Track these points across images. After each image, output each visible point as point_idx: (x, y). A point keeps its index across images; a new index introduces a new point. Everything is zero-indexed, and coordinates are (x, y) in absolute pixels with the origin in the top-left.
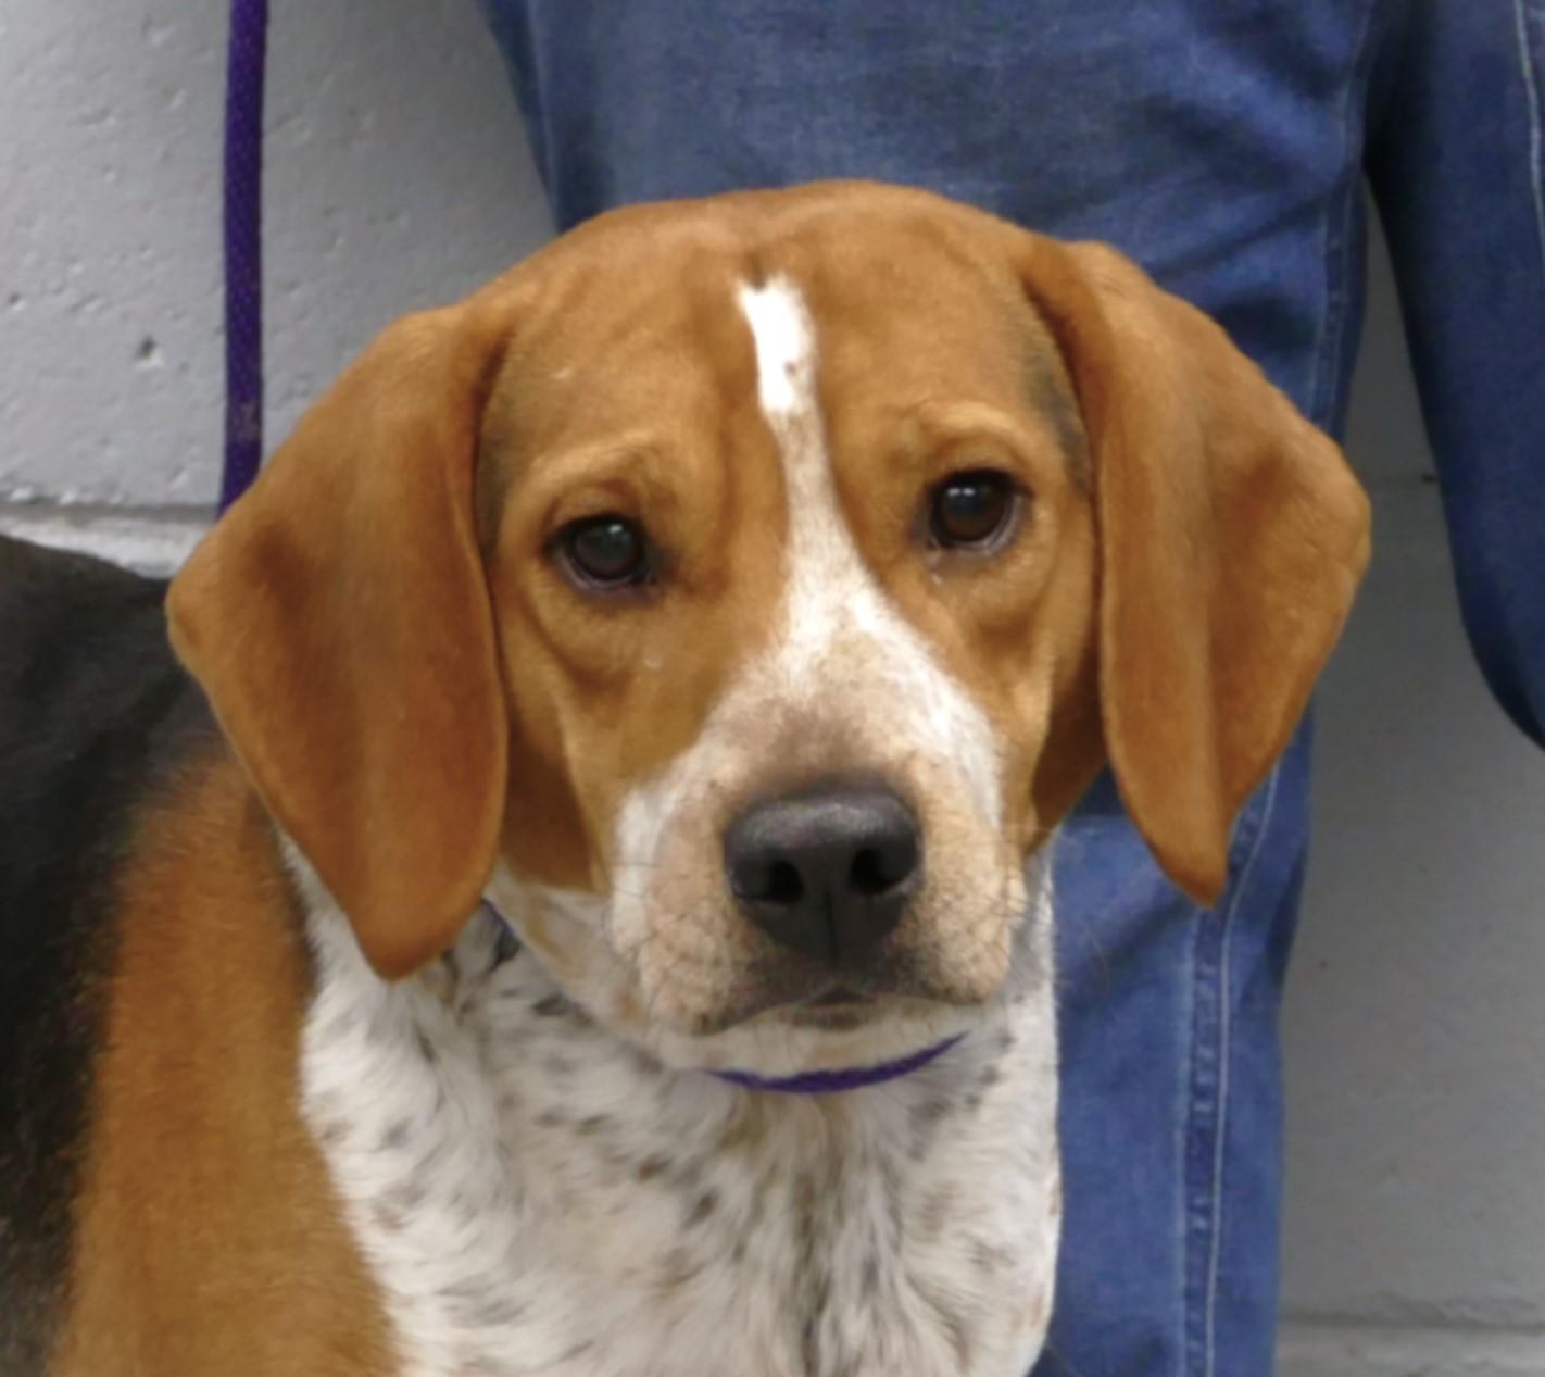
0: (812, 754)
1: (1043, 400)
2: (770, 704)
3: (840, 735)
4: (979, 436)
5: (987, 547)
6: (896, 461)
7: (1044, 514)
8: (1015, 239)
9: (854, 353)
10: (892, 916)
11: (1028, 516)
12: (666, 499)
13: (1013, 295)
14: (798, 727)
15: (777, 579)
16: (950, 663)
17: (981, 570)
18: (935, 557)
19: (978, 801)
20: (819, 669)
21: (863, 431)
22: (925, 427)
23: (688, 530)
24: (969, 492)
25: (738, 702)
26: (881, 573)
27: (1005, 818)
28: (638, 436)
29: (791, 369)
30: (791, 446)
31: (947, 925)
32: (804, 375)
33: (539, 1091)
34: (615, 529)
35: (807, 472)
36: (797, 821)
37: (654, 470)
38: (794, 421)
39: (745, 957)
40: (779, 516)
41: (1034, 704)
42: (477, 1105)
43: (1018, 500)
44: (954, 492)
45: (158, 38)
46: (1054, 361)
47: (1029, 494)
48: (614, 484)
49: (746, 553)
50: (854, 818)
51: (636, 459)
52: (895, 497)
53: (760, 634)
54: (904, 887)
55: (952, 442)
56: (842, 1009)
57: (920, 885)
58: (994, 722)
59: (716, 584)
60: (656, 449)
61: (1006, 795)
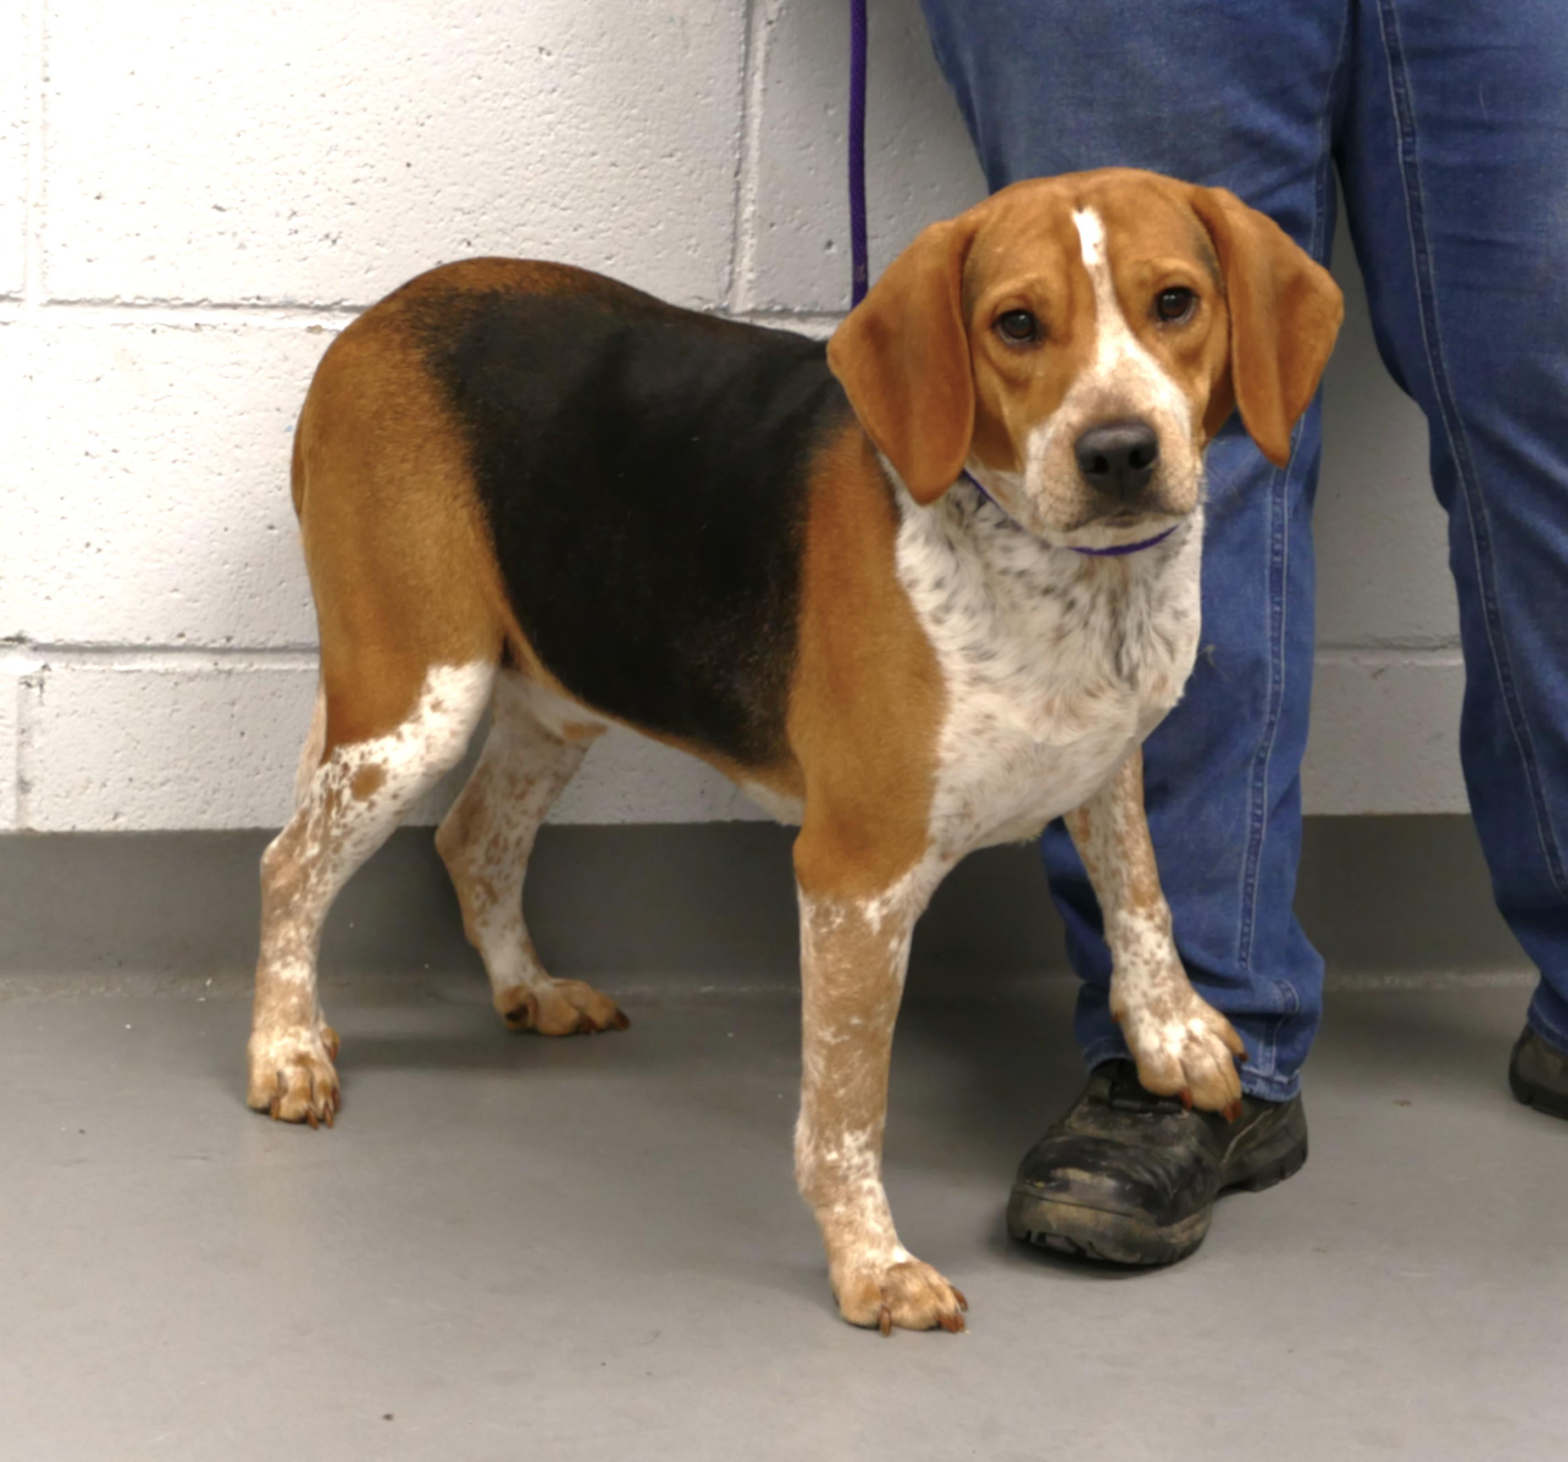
0: (1111, 410)
1: (1202, 256)
2: (1092, 390)
3: (1123, 401)
4: (1176, 272)
5: (1180, 321)
6: (1142, 284)
7: (1205, 306)
8: (1187, 188)
9: (1122, 238)
11: (1198, 307)
12: (1044, 302)
13: (1188, 212)
14: (1104, 399)
15: (1092, 335)
16: (1167, 369)
17: (1179, 330)
18: (1160, 325)
19: (1182, 428)
20: (1113, 374)
21: (1127, 272)
22: (1154, 269)
23: (1054, 315)
24: (1173, 297)
25: (1078, 389)
26: (1137, 332)
27: (1193, 435)
28: (1031, 276)
29: (1096, 246)
30: (1097, 279)
31: (1171, 482)
32: (1101, 248)
33: (1000, 561)
34: (1022, 317)
35: (1104, 289)
36: (1105, 438)
37: (1039, 290)
38: (1098, 268)
39: (1085, 498)
40: (1092, 309)
41: (1203, 386)
42: (973, 568)
43: (1194, 299)
44: (1166, 297)
45: (831, 112)
46: (1207, 240)
47: (1199, 297)
48: (1021, 296)
49: (1079, 324)
50: (1130, 436)
51: (1031, 286)
52: (1141, 300)
53: (1086, 359)
54: (1152, 465)
55: (1166, 275)
56: (1126, 518)
57: (1158, 464)
58: (1187, 395)
59: (1066, 339)
60: (1040, 281)
61: (1193, 425)
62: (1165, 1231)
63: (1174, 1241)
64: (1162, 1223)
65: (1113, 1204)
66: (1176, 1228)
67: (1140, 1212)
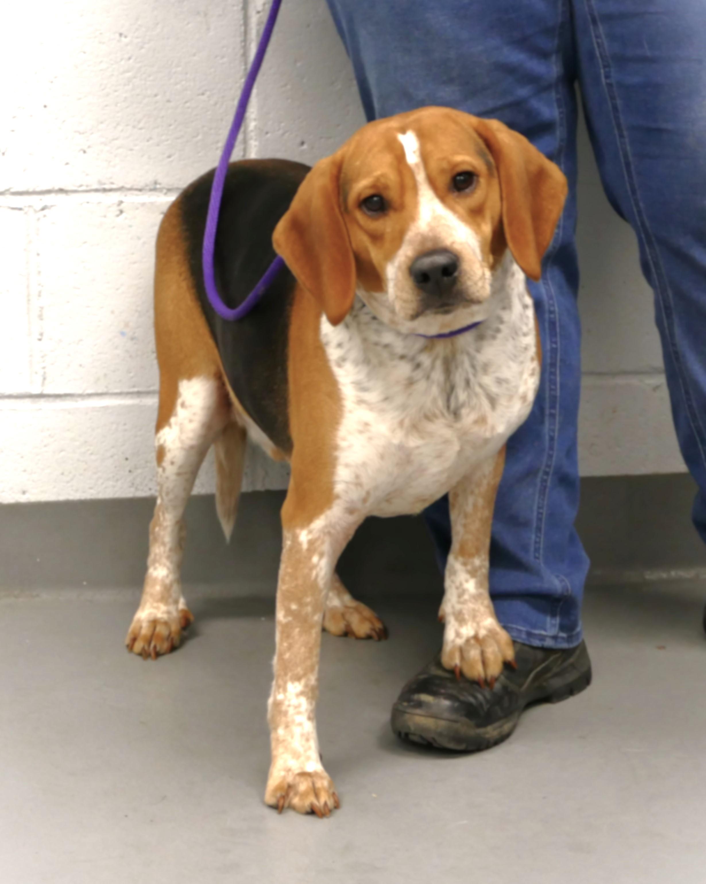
0: (429, 245)
1: (480, 154)
2: (417, 234)
3: (435, 239)
4: (463, 162)
5: (467, 191)
6: (443, 171)
7: (482, 181)
8: (474, 120)
9: (430, 147)
10: (455, 281)
11: (478, 182)
12: (386, 187)
13: (475, 136)
14: (424, 239)
15: (416, 204)
16: (462, 218)
17: (467, 196)
18: (456, 194)
19: (474, 253)
20: (429, 224)
21: (433, 164)
22: (449, 162)
23: (393, 194)
24: (462, 178)
25: (410, 235)
26: (442, 199)
27: (484, 260)
28: (378, 173)
29: (414, 152)
30: (416, 171)
31: (469, 283)
32: (418, 153)
34: (375, 199)
35: (421, 177)
36: (427, 262)
37: (383, 180)
38: (417, 165)
39: (419, 298)
40: (415, 188)
41: (487, 228)
43: (475, 178)
44: (458, 178)
46: (483, 146)
47: (478, 176)
48: (374, 186)
49: (408, 198)
50: (441, 260)
51: (378, 179)
52: (443, 181)
53: (413, 218)
54: (456, 274)
55: (457, 165)
56: (446, 308)
57: (460, 273)
58: (477, 233)
59: (401, 208)
60: (383, 175)
61: (483, 251)
62: (481, 731)
63: (487, 736)
64: (479, 725)
65: (446, 715)
66: (489, 729)
67: (464, 719)
